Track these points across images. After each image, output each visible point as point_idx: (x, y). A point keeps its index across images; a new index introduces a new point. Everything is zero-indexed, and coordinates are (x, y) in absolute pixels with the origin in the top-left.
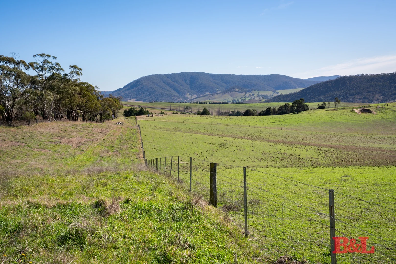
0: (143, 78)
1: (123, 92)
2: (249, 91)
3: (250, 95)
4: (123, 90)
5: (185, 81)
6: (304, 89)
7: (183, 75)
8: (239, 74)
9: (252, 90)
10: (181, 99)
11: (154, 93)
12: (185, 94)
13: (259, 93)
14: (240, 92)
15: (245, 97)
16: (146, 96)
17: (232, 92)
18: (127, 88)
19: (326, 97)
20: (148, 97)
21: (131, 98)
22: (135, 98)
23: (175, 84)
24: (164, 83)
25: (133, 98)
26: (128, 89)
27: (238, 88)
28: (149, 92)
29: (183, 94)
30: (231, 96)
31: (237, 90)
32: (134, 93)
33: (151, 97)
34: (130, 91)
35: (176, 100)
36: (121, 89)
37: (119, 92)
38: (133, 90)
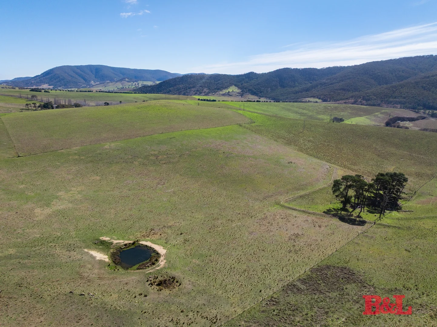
0: (57, 68)
1: (39, 78)
2: (136, 81)
3: (136, 84)
4: (39, 77)
5: (92, 72)
6: (161, 82)
7: (90, 67)
8: (133, 68)
9: (138, 81)
10: (85, 85)
11: (63, 80)
12: (90, 81)
13: (143, 83)
14: (128, 82)
15: (131, 85)
16: (57, 82)
17: (123, 82)
18: (42, 75)
19: (174, 89)
20: (58, 83)
21: (44, 83)
22: (48, 83)
23: (82, 73)
24: (74, 72)
25: (46, 83)
26: (44, 76)
27: (128, 79)
28: (59, 79)
29: (89, 82)
30: (122, 85)
31: (127, 80)
32: (47, 79)
33: (61, 83)
34: (44, 77)
35: (81, 85)
36: (39, 75)
37: (36, 78)
38: (47, 77)
